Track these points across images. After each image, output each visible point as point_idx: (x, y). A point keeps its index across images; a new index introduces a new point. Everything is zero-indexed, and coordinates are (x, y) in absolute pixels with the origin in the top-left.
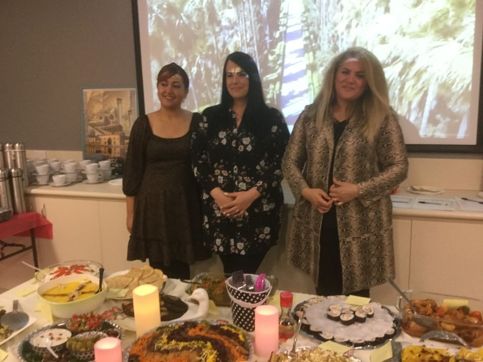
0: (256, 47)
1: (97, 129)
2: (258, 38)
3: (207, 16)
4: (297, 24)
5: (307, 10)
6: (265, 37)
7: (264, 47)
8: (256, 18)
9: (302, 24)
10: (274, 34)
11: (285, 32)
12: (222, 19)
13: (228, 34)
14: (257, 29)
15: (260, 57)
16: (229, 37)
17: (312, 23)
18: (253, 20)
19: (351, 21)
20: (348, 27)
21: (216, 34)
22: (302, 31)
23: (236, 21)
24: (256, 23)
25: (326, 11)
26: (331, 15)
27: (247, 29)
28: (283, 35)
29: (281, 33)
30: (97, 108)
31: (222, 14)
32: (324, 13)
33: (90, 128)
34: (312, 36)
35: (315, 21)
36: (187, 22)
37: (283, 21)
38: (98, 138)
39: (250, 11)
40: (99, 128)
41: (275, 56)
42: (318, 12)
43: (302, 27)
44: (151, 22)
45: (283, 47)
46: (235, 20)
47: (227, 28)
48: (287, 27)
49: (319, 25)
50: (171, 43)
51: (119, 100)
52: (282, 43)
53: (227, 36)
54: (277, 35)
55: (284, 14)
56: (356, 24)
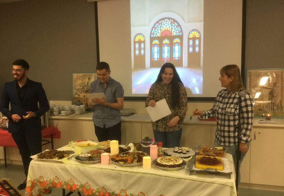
1: (79, 91)
30: (79, 82)
33: (76, 91)
38: (79, 95)
40: (80, 91)
51: (89, 79)
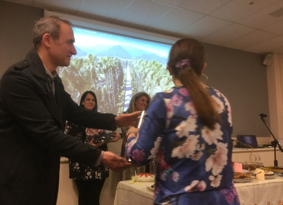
0: (113, 91)
2: (114, 88)
4: (130, 85)
5: (133, 80)
6: (117, 88)
7: (117, 92)
8: (114, 80)
9: (132, 85)
11: (125, 87)
12: (98, 77)
13: (101, 84)
14: (114, 84)
15: (115, 96)
16: (102, 86)
17: (135, 85)
18: (112, 80)
19: (148, 86)
20: (147, 89)
21: (96, 84)
22: (131, 87)
23: (105, 79)
24: (114, 81)
25: (140, 81)
26: (141, 83)
27: (110, 83)
29: (123, 87)
31: (99, 75)
34: (135, 90)
36: (81, 76)
37: (124, 82)
39: (111, 77)
41: (121, 96)
42: (137, 81)
43: (132, 86)
44: (61, 72)
45: (124, 93)
46: (104, 79)
47: (101, 81)
49: (137, 86)
50: (72, 84)
52: (124, 91)
54: (122, 88)
55: (125, 80)
56: (150, 88)
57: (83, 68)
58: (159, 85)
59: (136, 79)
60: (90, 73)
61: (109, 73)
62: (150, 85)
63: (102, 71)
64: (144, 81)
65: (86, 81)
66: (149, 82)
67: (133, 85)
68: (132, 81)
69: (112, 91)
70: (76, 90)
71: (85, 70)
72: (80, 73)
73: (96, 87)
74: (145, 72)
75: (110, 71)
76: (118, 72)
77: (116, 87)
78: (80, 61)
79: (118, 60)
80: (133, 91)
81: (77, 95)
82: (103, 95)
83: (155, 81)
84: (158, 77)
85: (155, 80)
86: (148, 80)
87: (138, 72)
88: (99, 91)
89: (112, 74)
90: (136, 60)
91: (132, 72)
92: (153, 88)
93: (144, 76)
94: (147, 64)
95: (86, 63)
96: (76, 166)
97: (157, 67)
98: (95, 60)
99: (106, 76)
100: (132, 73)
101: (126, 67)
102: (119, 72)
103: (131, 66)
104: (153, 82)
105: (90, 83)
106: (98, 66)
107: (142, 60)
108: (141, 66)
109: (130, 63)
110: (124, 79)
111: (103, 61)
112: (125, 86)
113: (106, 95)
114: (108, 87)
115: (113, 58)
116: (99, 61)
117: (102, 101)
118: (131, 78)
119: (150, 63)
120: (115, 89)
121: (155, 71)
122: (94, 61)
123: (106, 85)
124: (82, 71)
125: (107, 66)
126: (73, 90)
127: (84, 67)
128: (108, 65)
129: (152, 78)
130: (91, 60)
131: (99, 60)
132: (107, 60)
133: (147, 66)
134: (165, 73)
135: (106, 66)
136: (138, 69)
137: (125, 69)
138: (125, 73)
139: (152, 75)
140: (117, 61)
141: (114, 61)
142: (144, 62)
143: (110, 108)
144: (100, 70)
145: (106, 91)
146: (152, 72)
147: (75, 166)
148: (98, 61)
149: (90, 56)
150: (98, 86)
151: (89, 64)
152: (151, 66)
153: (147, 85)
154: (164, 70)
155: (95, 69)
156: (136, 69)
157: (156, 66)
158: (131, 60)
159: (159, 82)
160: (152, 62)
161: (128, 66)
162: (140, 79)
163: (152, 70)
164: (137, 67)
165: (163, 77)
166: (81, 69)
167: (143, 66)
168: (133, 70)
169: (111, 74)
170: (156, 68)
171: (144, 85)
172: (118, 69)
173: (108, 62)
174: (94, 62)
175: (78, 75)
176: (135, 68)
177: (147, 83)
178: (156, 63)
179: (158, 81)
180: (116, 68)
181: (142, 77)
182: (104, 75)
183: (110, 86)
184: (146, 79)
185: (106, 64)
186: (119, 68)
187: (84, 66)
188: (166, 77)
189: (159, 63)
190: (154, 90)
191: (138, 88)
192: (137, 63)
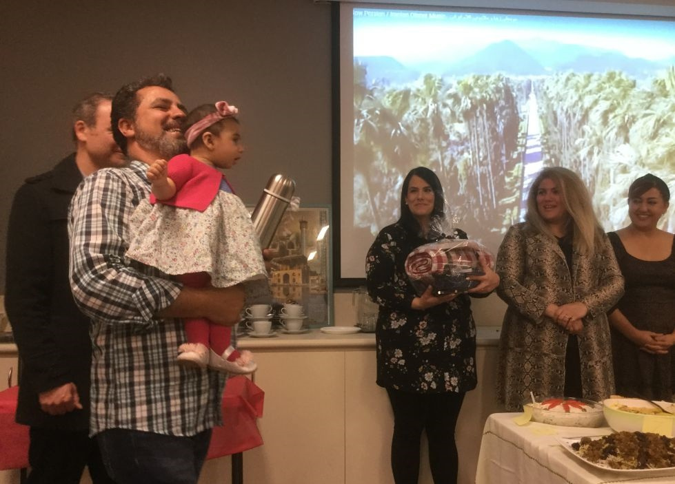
0: (490, 167)
2: (493, 157)
3: (432, 129)
4: (537, 146)
5: (547, 132)
6: (501, 157)
7: (500, 168)
8: (491, 135)
9: (542, 146)
10: (511, 154)
11: (524, 153)
12: (450, 133)
13: (458, 150)
14: (492, 148)
15: (495, 178)
16: (458, 154)
17: (553, 146)
18: (487, 137)
19: (593, 147)
20: (590, 153)
21: (443, 150)
22: (542, 153)
23: (467, 137)
24: (491, 141)
25: (568, 135)
26: (572, 140)
27: (481, 147)
28: (522, 156)
29: (519, 154)
31: (451, 127)
32: (565, 137)
34: (553, 160)
35: (556, 144)
36: (405, 132)
37: (521, 141)
39: (484, 128)
41: (512, 178)
42: (559, 135)
43: (542, 149)
44: (358, 129)
45: (521, 168)
46: (465, 135)
47: (456, 143)
48: (526, 148)
49: (560, 149)
50: (383, 155)
52: (521, 164)
53: (456, 153)
54: (515, 156)
55: (523, 134)
56: (597, 151)
57: (410, 114)
58: (627, 140)
59: (556, 130)
60: (428, 124)
61: (477, 118)
62: (599, 142)
63: (459, 116)
64: (580, 132)
65: (417, 147)
66: (597, 135)
67: (547, 146)
68: (545, 135)
69: (486, 167)
70: (394, 170)
71: (416, 117)
72: (403, 126)
73: (443, 160)
74: (582, 106)
75: (481, 113)
76: (504, 113)
77: (497, 154)
78: (401, 96)
79: (504, 82)
80: (546, 162)
81: (396, 183)
82: (463, 177)
83: (615, 130)
84: (624, 118)
85: (614, 127)
86: (591, 128)
87: (562, 109)
88: (452, 169)
89: (485, 121)
90: (557, 75)
91: (544, 110)
92: (608, 151)
93: (580, 118)
94: (589, 82)
95: (416, 99)
96: (396, 356)
97: (621, 88)
98: (439, 88)
99: (469, 129)
100: (545, 112)
101: (528, 98)
102: (507, 114)
103: (542, 93)
104: (608, 133)
105: (429, 150)
106: (450, 102)
107: (574, 75)
108: (572, 91)
109: (537, 85)
110: (519, 131)
111: (462, 89)
112: (523, 150)
113: (471, 178)
114: (477, 156)
115: (488, 77)
116: (452, 91)
117: (459, 194)
118: (542, 126)
119: (599, 79)
120: (495, 160)
121: (615, 102)
122: (439, 91)
123: (471, 152)
124: (409, 122)
125: (473, 101)
126: (386, 171)
127: (413, 111)
128: (475, 98)
129: (605, 121)
130: (431, 90)
131: (450, 87)
132: (472, 85)
133: (588, 89)
134: (647, 105)
135: (469, 101)
136: (561, 100)
137: (524, 104)
138: (524, 116)
139: (605, 116)
140: (501, 85)
141: (494, 83)
142: (580, 78)
143: (481, 212)
144: (453, 113)
145: (469, 168)
146: (603, 105)
147: (394, 357)
148: (448, 89)
149: (428, 78)
150: (449, 156)
151: (424, 101)
152: (600, 89)
153: (590, 143)
154: (645, 95)
155: (441, 113)
156: (556, 99)
157: (618, 87)
158: (540, 77)
159: (627, 131)
160: (605, 75)
161: (532, 95)
162: (569, 129)
163: (606, 99)
164: (558, 94)
165: (639, 117)
166: (406, 116)
167: (577, 90)
168: (548, 105)
169: (483, 121)
170: (616, 91)
171: (579, 144)
172: (502, 106)
173: (476, 90)
174: (437, 93)
175: (399, 132)
176: (552, 98)
177: (591, 137)
178: (617, 78)
179: (624, 129)
180: (497, 103)
181: (574, 121)
182: (463, 124)
183: (481, 154)
184: (586, 127)
185: (471, 95)
186: (507, 102)
187: (412, 106)
188: (649, 117)
189: (627, 77)
190: (612, 156)
191: (561, 153)
192: (559, 83)
